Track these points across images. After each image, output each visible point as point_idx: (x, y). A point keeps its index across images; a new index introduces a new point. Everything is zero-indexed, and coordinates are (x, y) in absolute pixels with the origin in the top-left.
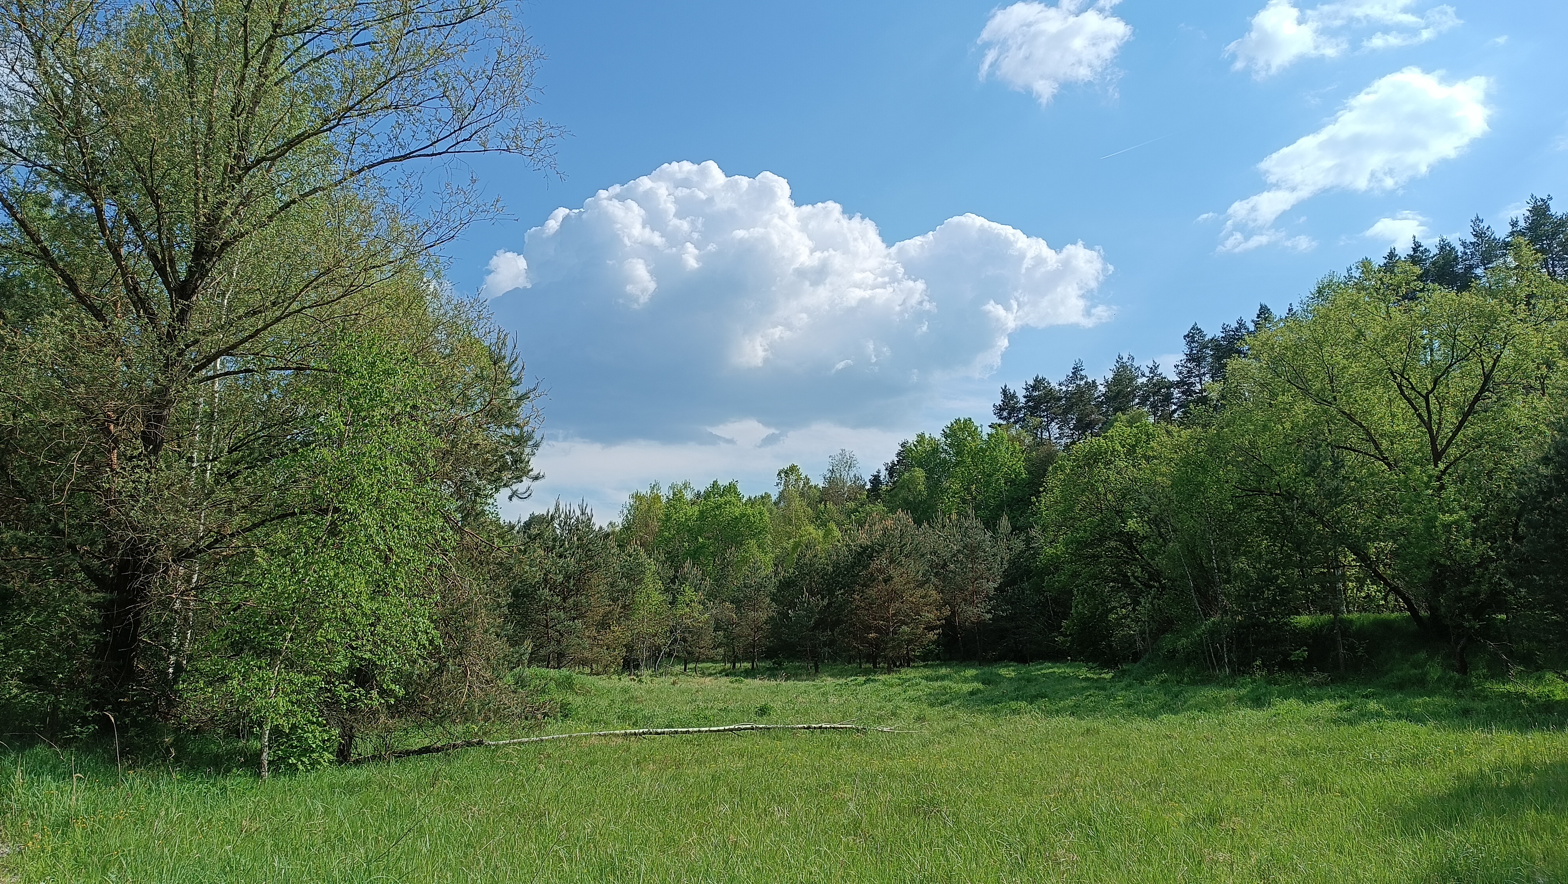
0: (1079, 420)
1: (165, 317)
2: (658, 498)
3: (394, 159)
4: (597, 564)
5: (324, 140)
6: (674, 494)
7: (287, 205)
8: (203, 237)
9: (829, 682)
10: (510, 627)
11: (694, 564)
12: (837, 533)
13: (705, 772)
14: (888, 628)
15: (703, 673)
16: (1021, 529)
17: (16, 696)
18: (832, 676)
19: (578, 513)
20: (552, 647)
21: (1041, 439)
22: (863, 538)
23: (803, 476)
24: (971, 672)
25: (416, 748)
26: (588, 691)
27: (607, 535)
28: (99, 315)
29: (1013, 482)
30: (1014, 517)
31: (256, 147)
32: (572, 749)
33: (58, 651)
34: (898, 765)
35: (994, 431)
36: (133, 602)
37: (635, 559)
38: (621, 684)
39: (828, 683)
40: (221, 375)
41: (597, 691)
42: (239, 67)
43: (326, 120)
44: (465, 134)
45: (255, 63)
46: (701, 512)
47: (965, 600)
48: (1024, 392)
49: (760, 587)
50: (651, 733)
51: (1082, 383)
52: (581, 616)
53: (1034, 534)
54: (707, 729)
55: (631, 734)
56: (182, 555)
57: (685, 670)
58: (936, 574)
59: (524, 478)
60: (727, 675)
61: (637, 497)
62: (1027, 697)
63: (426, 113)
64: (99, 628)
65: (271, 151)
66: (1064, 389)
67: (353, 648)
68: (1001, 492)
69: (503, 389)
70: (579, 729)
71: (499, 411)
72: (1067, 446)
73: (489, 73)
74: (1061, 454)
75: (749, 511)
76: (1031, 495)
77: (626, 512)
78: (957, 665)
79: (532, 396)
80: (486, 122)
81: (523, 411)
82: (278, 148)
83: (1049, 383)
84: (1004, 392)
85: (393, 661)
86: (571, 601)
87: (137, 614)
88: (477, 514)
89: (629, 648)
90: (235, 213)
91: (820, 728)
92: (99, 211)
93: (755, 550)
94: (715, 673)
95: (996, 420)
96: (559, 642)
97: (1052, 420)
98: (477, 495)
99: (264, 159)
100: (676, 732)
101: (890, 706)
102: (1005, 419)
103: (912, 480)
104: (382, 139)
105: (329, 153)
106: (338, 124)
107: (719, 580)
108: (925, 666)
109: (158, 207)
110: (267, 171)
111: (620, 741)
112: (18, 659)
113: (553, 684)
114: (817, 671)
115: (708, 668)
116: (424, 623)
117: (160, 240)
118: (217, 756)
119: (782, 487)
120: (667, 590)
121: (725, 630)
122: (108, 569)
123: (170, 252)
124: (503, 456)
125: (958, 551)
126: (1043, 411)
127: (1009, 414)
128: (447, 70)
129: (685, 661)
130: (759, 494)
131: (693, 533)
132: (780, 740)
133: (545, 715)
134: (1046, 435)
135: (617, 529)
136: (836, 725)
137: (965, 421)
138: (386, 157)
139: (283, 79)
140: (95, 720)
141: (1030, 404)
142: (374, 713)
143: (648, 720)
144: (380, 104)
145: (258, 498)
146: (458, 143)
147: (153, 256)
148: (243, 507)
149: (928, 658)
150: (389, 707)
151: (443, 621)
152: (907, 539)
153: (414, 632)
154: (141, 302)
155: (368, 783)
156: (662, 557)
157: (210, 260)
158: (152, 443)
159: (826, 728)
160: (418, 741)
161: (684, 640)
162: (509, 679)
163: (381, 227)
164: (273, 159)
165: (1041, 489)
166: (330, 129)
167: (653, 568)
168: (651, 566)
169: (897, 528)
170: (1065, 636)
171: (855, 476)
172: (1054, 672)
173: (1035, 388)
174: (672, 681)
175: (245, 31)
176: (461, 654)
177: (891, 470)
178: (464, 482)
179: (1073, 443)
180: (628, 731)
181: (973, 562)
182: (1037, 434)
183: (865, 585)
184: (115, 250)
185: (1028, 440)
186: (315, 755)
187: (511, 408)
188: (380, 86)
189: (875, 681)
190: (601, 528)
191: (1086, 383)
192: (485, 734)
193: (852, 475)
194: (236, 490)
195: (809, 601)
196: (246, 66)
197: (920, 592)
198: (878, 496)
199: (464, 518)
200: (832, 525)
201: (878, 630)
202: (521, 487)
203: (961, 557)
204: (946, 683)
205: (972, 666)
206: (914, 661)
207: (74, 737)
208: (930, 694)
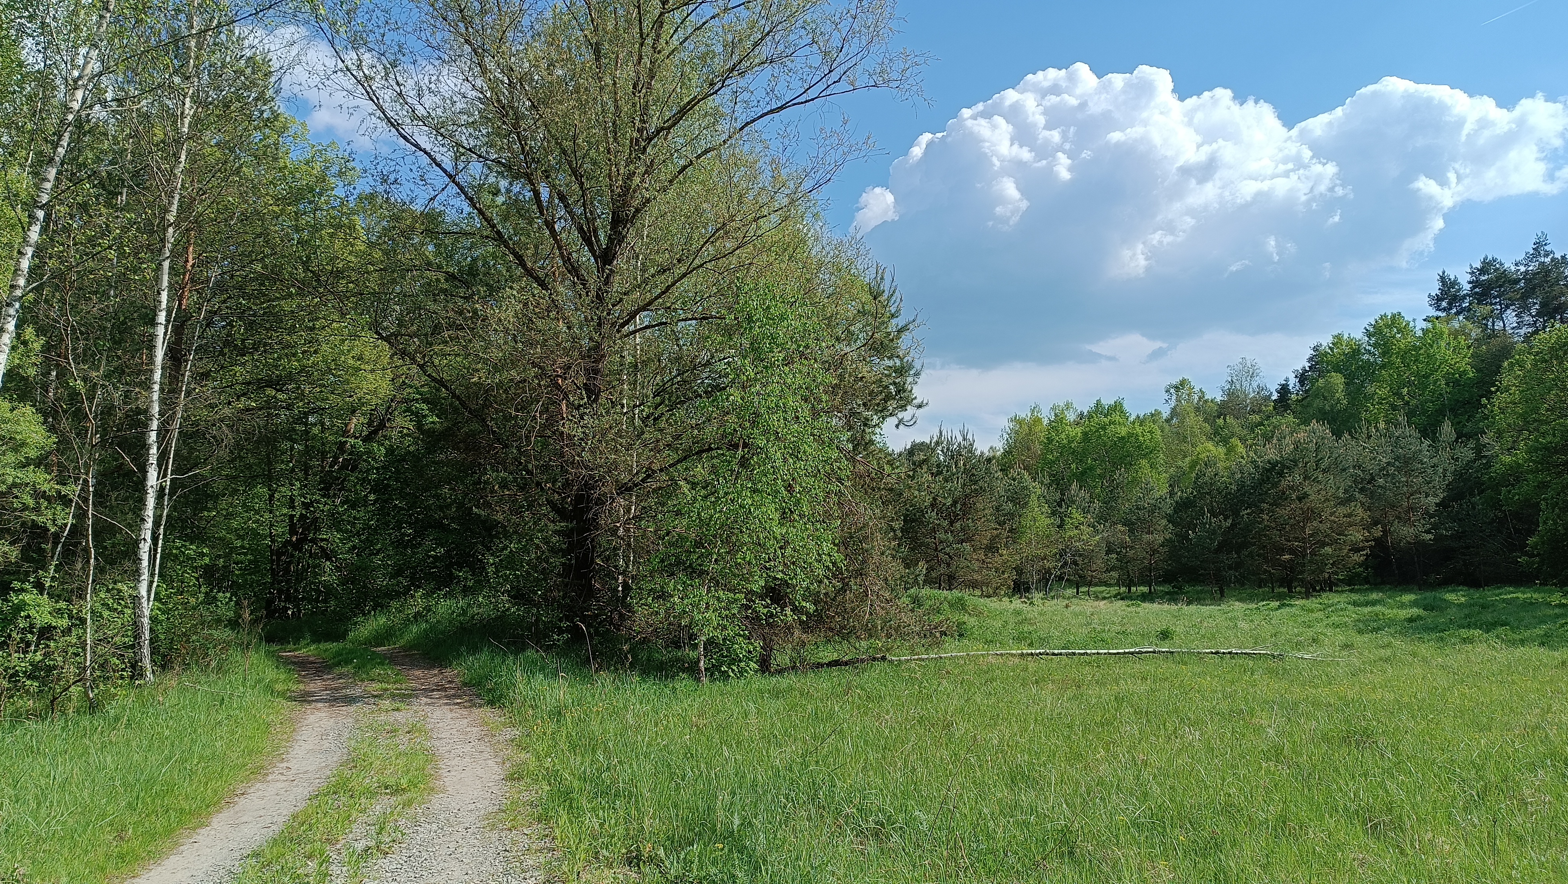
0: (1542, 305)
1: (593, 281)
2: (1038, 421)
3: (772, 111)
4: (981, 488)
5: (711, 103)
6: (1056, 415)
7: (684, 168)
8: (618, 207)
9: (1238, 607)
10: (905, 550)
11: (1081, 487)
12: (1241, 449)
13: (1107, 694)
14: (1305, 549)
15: (1097, 597)
16: (1469, 436)
17: (509, 609)
18: (1240, 600)
19: (960, 439)
20: (943, 569)
21: (1494, 330)
22: (1272, 454)
23: (1196, 389)
24: (1408, 598)
25: (826, 661)
26: (980, 612)
27: (989, 460)
28: (543, 285)
29: (1456, 383)
30: (1459, 423)
31: (655, 118)
32: (970, 667)
33: (536, 572)
34: (1324, 693)
35: (1430, 325)
36: (589, 530)
37: (1019, 483)
38: (1013, 606)
39: (1236, 608)
40: (641, 329)
41: (989, 612)
42: (637, 46)
43: (712, 84)
44: (834, 76)
45: (649, 41)
46: (1085, 434)
47: (1399, 518)
48: (1468, 277)
49: (1154, 508)
50: (1047, 654)
51: (1548, 260)
52: (969, 540)
53: (1486, 441)
54: (1106, 651)
55: (1028, 654)
56: (624, 489)
57: (1078, 593)
58: (1362, 490)
59: (909, 407)
60: (1122, 599)
61: (1015, 420)
62: (1481, 625)
63: (798, 63)
64: (565, 553)
65: (668, 120)
66: (1523, 269)
67: (767, 569)
68: (1441, 394)
69: (884, 323)
70: (977, 649)
71: (882, 343)
72: (1527, 338)
73: (853, 12)
74: (1519, 346)
75: (1139, 430)
76: (1482, 397)
77: (1006, 436)
78: (1390, 589)
79: (911, 327)
80: (854, 61)
81: (904, 343)
82: (674, 116)
83: (1501, 264)
84: (1443, 279)
85: (801, 582)
86: (958, 525)
87: (593, 540)
88: (867, 444)
89: (1019, 571)
90: (642, 181)
91: (1230, 653)
92: (537, 194)
93: (1147, 470)
94: (1110, 597)
95: (1432, 312)
96: (948, 565)
97: (1507, 307)
98: (865, 425)
99: (662, 129)
100: (1074, 654)
101: (1310, 633)
102: (1444, 309)
103: (1330, 389)
104: (760, 93)
105: (717, 115)
106: (723, 86)
107: (1110, 501)
108: (1351, 591)
109: (581, 184)
110: (665, 139)
111: (1017, 660)
112: (506, 579)
113: (946, 606)
114: (1222, 595)
115: (1103, 592)
116: (826, 547)
117: (585, 213)
118: (662, 663)
119: (1173, 403)
120: (1054, 513)
121: (1118, 553)
122: (567, 503)
123: (594, 224)
124: (887, 387)
125: (1388, 464)
126: (1495, 298)
127: (1450, 304)
128: (815, 17)
129: (1077, 584)
130: (1148, 412)
131: (1079, 456)
132: (1185, 664)
133: (943, 633)
134: (1499, 325)
135: (999, 453)
136: (1248, 651)
137: (1394, 316)
138: (765, 111)
139: (673, 51)
140: (568, 630)
141: (1477, 290)
142: (789, 629)
143: (1043, 641)
144: (757, 61)
145: (678, 437)
146: (828, 86)
147: (580, 229)
148: (667, 445)
149: (1353, 582)
150: (801, 622)
151: (844, 544)
152: (1325, 453)
153: (819, 555)
154: (574, 270)
155: (791, 689)
156: (1047, 481)
157: (625, 227)
158: (593, 393)
159: (1237, 653)
160: (828, 654)
161: (1075, 563)
162: (906, 600)
163: (765, 178)
164: (669, 128)
165: (1493, 389)
166: (716, 93)
167: (1039, 492)
168: (1036, 489)
169: (1312, 441)
170: (1532, 556)
171: (1258, 386)
172: (1518, 598)
173: (1483, 271)
174: (1064, 604)
175: (639, 13)
176: (861, 574)
177: (1302, 378)
178: (853, 413)
179: (1536, 332)
180: (1025, 652)
181: (1408, 474)
182: (1486, 325)
183: (1275, 504)
184: (550, 225)
185: (1476, 332)
186: (743, 664)
187: (892, 340)
188: (756, 45)
189: (1292, 606)
190: (982, 453)
191: (1553, 260)
192: (888, 650)
193: (1255, 385)
194: (661, 430)
195: (1211, 522)
196: (642, 45)
197: (1342, 510)
198: (1287, 407)
199: (855, 448)
200: (1235, 441)
201: (1292, 551)
202: (906, 415)
203: (1391, 470)
204: (1378, 608)
205: (1410, 591)
206: (1337, 585)
207: (554, 644)
208: (1358, 620)
